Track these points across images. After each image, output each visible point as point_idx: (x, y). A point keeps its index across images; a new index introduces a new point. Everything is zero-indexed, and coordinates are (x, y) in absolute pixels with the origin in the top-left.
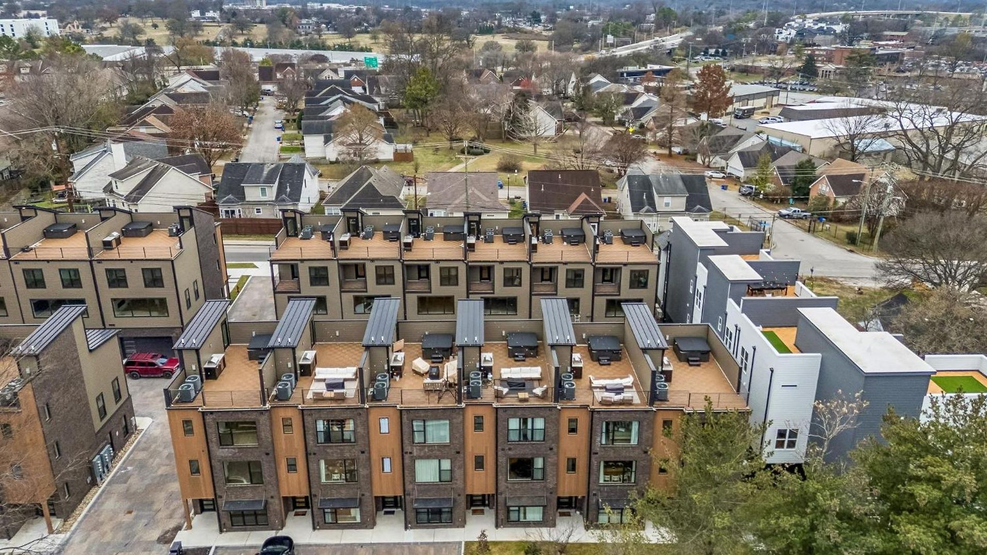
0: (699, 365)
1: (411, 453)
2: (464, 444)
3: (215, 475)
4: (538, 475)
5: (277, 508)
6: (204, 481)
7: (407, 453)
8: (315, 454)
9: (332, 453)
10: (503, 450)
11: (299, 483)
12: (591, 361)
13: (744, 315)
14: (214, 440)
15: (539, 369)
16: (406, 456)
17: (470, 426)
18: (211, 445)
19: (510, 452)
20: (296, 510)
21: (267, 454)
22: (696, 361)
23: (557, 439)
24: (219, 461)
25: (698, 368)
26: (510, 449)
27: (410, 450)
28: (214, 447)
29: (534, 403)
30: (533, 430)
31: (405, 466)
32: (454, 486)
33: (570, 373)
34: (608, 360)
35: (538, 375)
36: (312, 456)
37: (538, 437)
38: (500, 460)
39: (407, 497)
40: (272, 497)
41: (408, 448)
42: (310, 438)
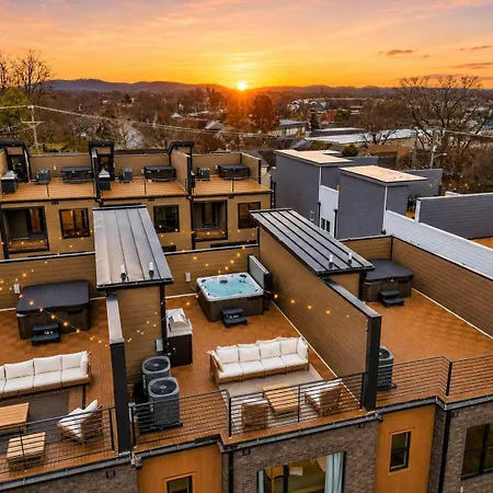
0: (401, 304)
12: (206, 321)
13: (422, 224)
15: (83, 356)
22: (395, 296)
25: (401, 308)
29: (60, 461)
33: (164, 353)
34: (240, 315)
35: (79, 374)
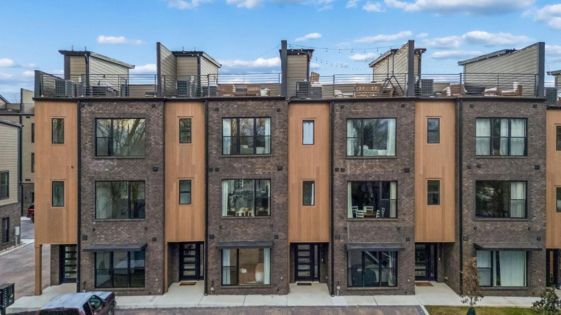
1: (343, 170)
2: (412, 158)
3: (83, 201)
4: (517, 211)
5: (160, 257)
6: (68, 215)
7: (337, 170)
8: (217, 170)
9: (241, 169)
10: (469, 167)
11: (193, 218)
14: (88, 145)
16: (337, 175)
17: (422, 135)
18: (83, 154)
19: (480, 172)
20: (181, 282)
21: (155, 170)
23: (543, 152)
24: (91, 179)
26: (479, 166)
27: (341, 166)
28: (87, 157)
30: (509, 137)
31: (335, 189)
32: (401, 225)
36: (214, 173)
37: (517, 150)
38: (465, 184)
39: (336, 242)
40: (154, 240)
41: (339, 163)
42: (213, 144)
